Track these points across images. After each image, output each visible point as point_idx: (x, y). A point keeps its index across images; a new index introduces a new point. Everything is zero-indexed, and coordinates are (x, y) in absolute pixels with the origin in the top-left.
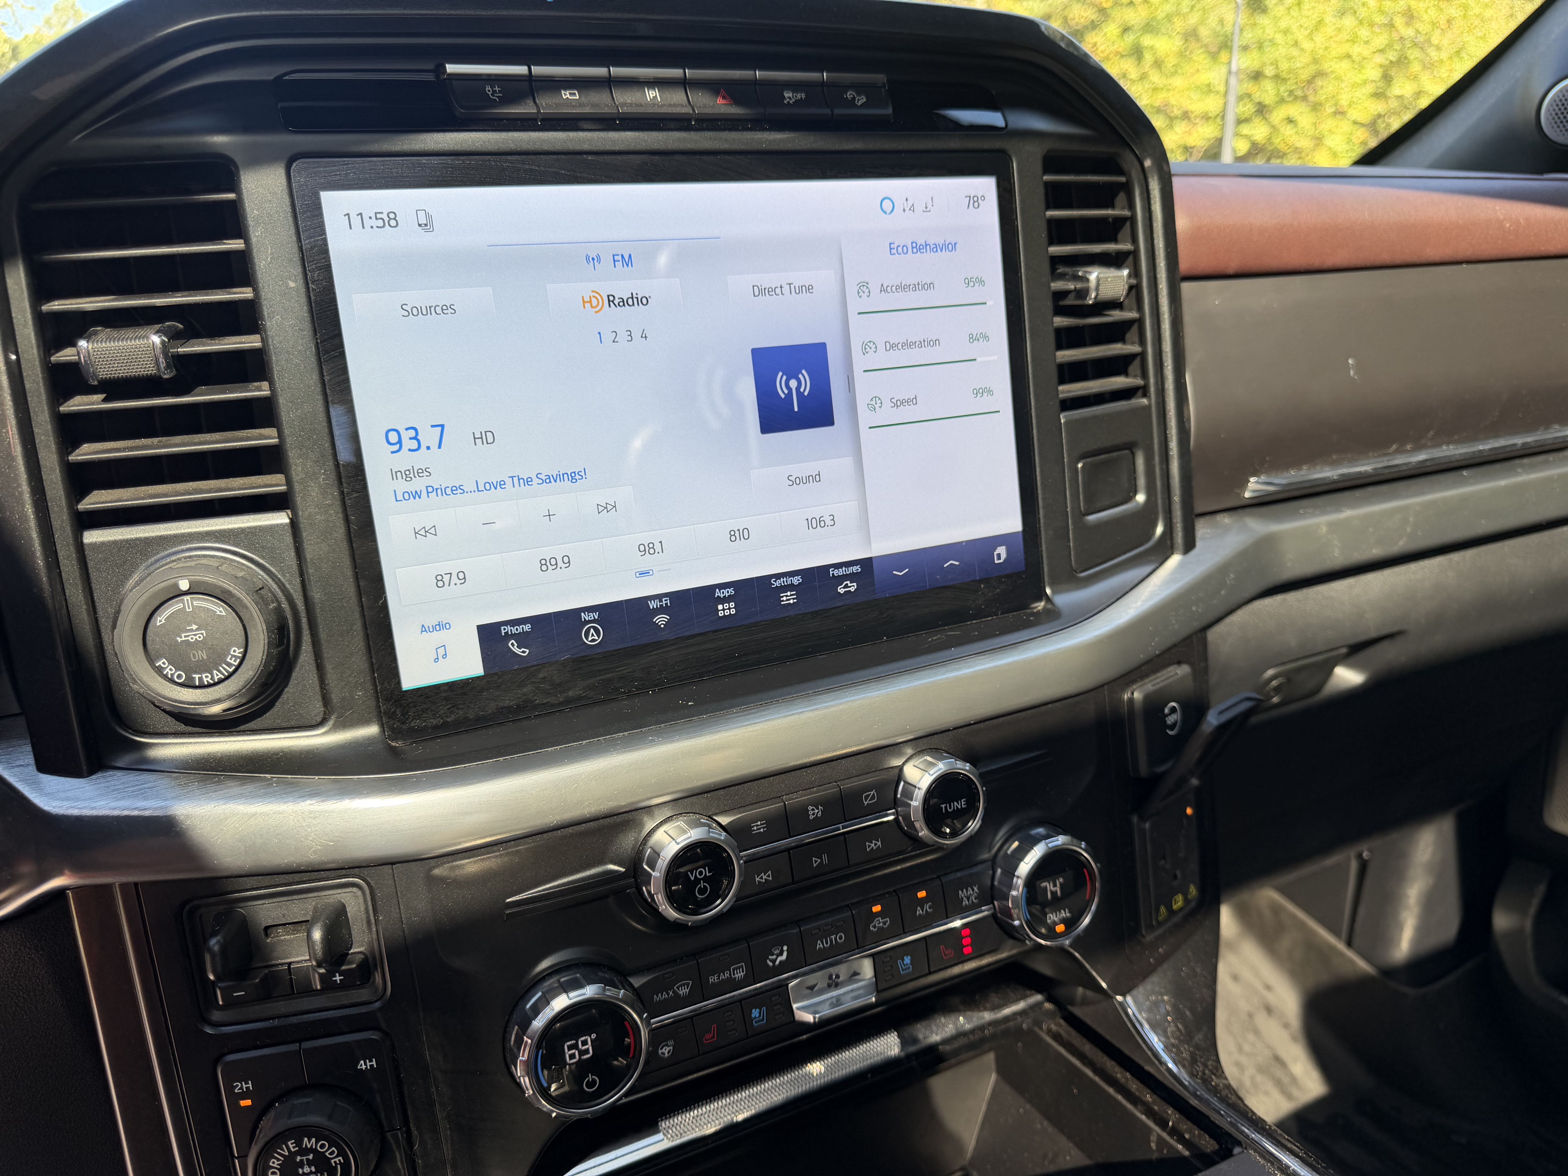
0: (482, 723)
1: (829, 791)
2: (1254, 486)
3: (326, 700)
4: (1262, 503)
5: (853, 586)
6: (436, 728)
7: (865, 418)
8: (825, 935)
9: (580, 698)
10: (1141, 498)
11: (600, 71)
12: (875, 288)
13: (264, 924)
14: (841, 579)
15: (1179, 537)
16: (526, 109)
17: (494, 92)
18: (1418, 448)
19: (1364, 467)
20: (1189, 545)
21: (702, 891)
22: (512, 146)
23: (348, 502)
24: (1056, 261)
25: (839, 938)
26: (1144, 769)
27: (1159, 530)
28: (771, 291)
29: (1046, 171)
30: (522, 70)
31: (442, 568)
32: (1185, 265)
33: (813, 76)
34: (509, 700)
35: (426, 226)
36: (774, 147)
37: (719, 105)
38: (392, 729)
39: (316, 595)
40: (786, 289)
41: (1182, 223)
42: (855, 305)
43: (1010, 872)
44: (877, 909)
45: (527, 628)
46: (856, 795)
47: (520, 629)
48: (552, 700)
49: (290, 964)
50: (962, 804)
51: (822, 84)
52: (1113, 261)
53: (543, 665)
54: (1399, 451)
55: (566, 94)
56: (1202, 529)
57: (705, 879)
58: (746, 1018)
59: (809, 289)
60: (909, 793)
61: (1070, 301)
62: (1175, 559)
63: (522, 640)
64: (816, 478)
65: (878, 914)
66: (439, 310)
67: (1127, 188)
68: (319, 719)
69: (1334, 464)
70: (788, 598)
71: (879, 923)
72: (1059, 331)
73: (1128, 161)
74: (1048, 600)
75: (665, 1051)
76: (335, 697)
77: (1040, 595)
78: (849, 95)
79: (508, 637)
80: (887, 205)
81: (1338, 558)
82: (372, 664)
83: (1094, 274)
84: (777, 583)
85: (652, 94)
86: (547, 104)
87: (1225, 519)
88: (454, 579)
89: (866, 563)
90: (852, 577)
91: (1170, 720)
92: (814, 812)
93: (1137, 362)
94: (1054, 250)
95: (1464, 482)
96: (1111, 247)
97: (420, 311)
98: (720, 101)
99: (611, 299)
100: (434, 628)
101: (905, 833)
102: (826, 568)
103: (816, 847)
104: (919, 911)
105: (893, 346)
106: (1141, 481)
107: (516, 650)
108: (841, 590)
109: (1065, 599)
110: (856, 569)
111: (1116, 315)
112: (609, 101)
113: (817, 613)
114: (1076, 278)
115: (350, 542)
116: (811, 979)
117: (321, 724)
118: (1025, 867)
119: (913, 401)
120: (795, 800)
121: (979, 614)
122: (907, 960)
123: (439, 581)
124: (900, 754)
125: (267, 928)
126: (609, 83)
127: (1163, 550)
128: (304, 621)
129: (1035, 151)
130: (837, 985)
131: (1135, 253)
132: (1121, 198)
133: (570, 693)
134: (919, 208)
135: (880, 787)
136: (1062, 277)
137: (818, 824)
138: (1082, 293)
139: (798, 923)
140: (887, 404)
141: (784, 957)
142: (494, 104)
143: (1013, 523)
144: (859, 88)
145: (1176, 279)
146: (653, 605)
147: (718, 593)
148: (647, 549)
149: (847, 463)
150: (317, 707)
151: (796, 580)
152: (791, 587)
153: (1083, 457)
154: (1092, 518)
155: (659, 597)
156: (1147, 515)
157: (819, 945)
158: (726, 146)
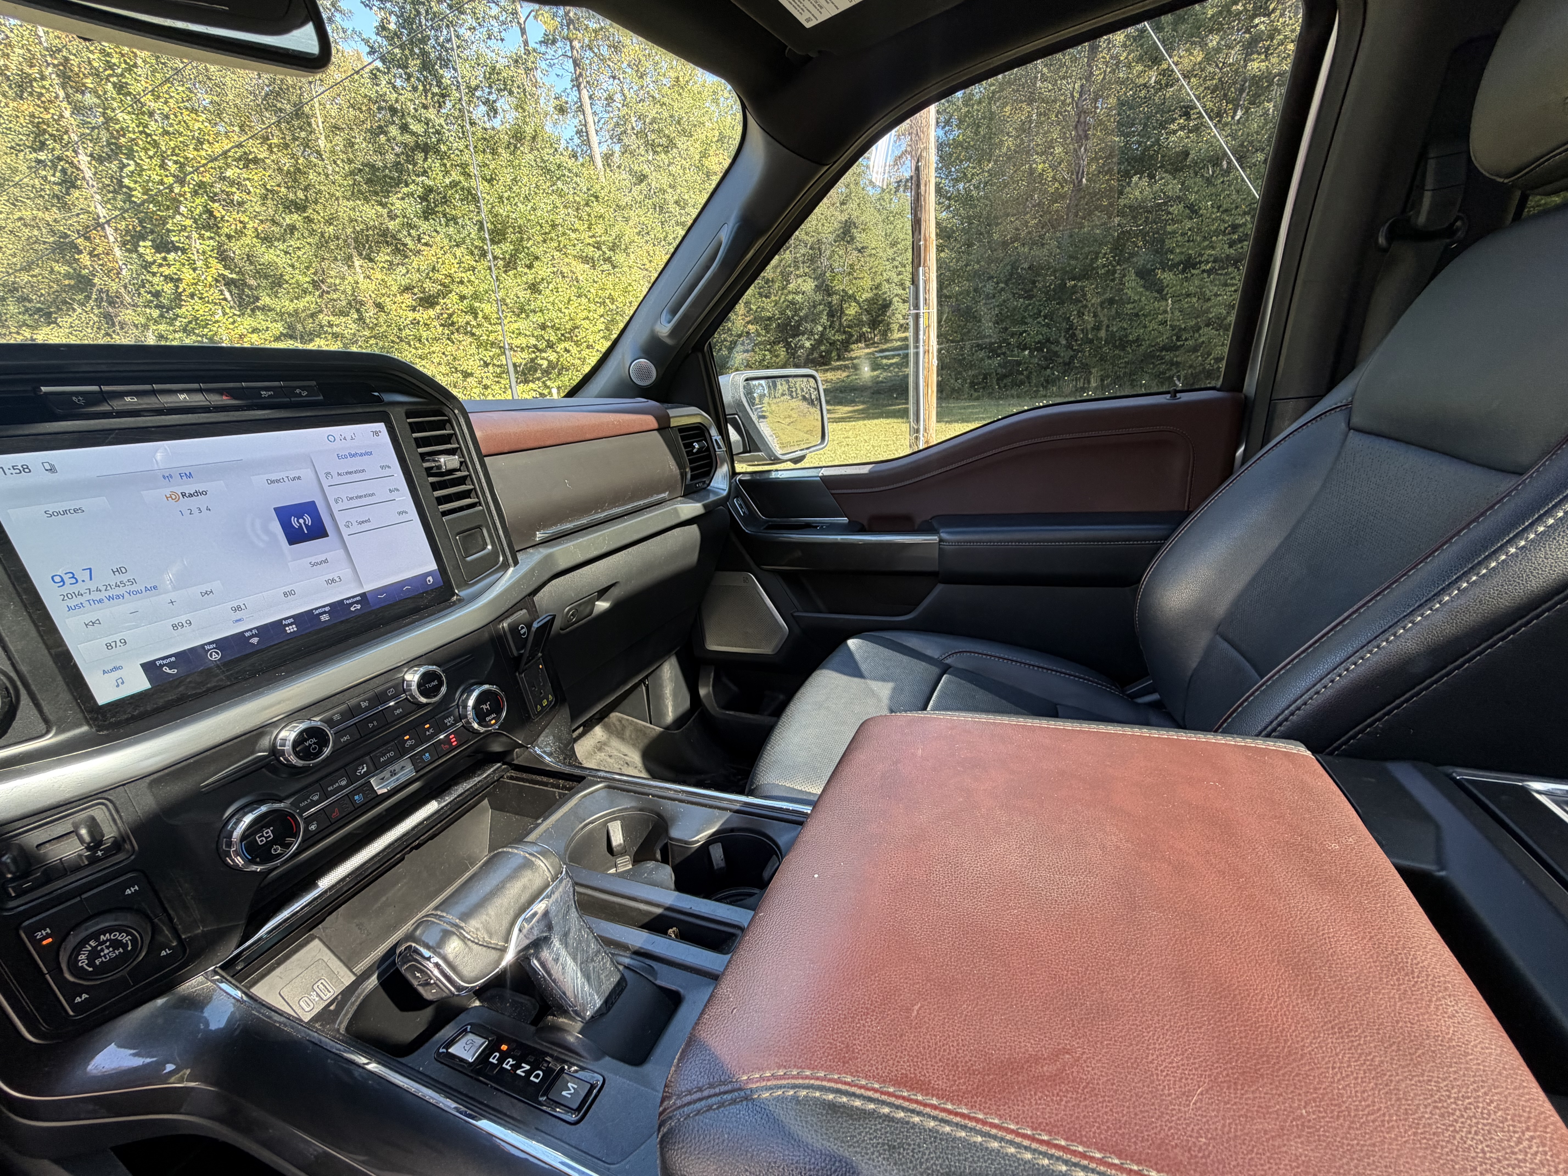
0: (158, 710)
1: (370, 694)
2: (539, 536)
3: (46, 721)
4: (545, 542)
5: (359, 607)
6: (127, 720)
7: (345, 532)
8: (384, 755)
9: (215, 686)
10: (489, 547)
11: (148, 387)
12: (335, 474)
13: (35, 845)
14: (351, 604)
15: (511, 561)
16: (105, 408)
17: (79, 400)
18: (603, 511)
19: (584, 521)
20: (516, 563)
21: (314, 749)
22: (99, 427)
23: (35, 617)
24: (423, 456)
25: (392, 754)
26: (515, 653)
27: (501, 559)
28: (278, 481)
29: (408, 418)
30: (95, 388)
31: (109, 640)
32: (484, 452)
33: (276, 384)
34: (171, 696)
35: (52, 470)
36: (263, 417)
37: (225, 400)
38: (99, 726)
39: (24, 668)
40: (286, 479)
41: (478, 434)
42: (325, 483)
43: (465, 707)
44: (407, 737)
45: (173, 659)
46: (384, 692)
47: (168, 660)
48: (199, 691)
49: (61, 859)
50: (436, 682)
51: (281, 387)
52: (452, 452)
53: (188, 676)
54: (596, 513)
55: (128, 399)
56: (520, 556)
57: (314, 743)
58: (352, 802)
59: (299, 478)
60: (409, 685)
61: (434, 471)
62: (511, 569)
63: (171, 666)
64: (326, 561)
65: (408, 740)
66: (72, 511)
67: (449, 421)
68: (44, 732)
69: (570, 522)
70: (325, 618)
71: (409, 743)
72: (432, 484)
73: (447, 411)
74: (457, 595)
75: (313, 827)
76: (51, 718)
77: (454, 594)
78: (298, 391)
79: (162, 666)
80: (331, 438)
81: (581, 558)
82: (74, 696)
83: (442, 459)
84: (317, 612)
85: (182, 397)
86: (116, 405)
87: (531, 550)
88: (118, 643)
89: (363, 595)
90: (357, 602)
91: (522, 632)
92: (364, 705)
93: (473, 492)
94: (420, 450)
95: (626, 521)
96: (449, 446)
97: (59, 513)
98: (224, 398)
99: (184, 495)
100: (112, 670)
101: (412, 703)
102: (343, 600)
103: (370, 719)
104: (428, 733)
105: (351, 498)
106: (488, 541)
107: (168, 671)
108: (352, 609)
109: (464, 593)
110: (358, 598)
111: (459, 474)
112: (157, 401)
113: (342, 622)
114: (434, 461)
115: (42, 636)
116: (381, 776)
117: (48, 732)
118: (471, 703)
119: (368, 521)
120: (353, 702)
121: (426, 607)
122: (427, 755)
123: (109, 646)
124: (402, 672)
125: (38, 846)
126: (154, 392)
127: (505, 566)
128: (19, 683)
129: (401, 411)
130: (395, 774)
131: (460, 448)
132: (448, 425)
133: (209, 685)
134: (349, 438)
135: (395, 687)
136: (428, 461)
137: (367, 709)
138: (439, 467)
139: (369, 754)
140: (355, 524)
141: (365, 769)
142: (81, 406)
143: (433, 566)
144: (303, 388)
145: (481, 457)
146: (247, 634)
147: (284, 622)
148: (238, 608)
149: (341, 552)
150: (42, 727)
151: (327, 609)
152: (325, 612)
153: (458, 534)
154: (468, 559)
155: (251, 630)
156: (494, 554)
157: (382, 760)
158: (235, 419)
